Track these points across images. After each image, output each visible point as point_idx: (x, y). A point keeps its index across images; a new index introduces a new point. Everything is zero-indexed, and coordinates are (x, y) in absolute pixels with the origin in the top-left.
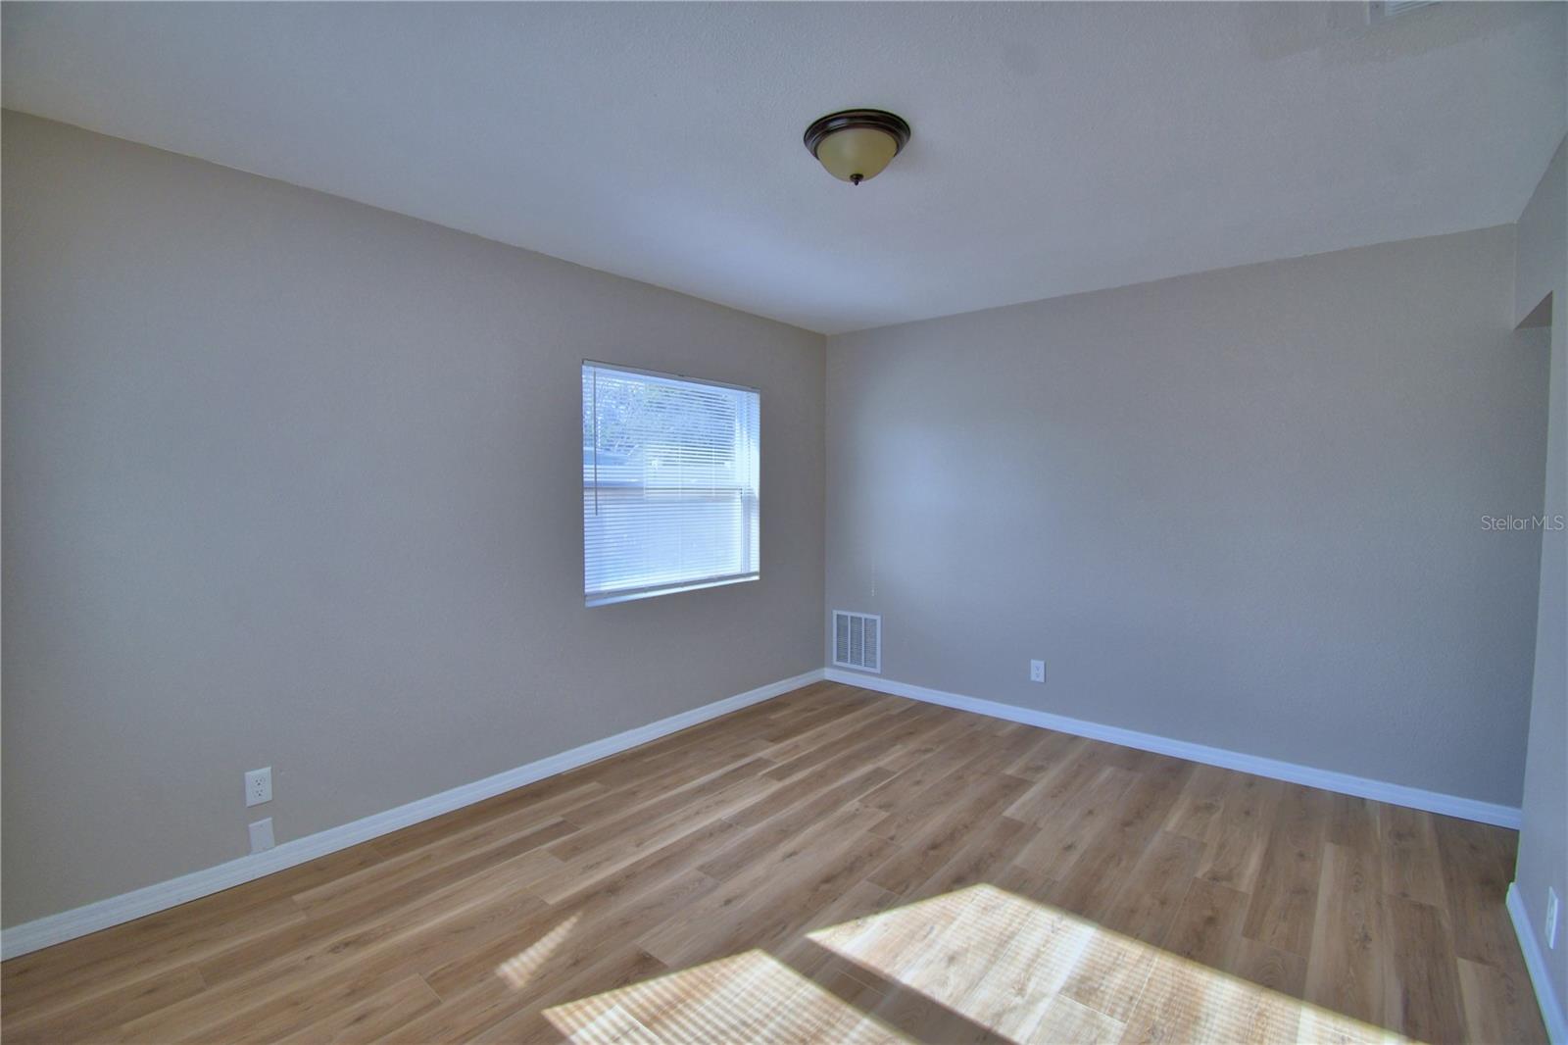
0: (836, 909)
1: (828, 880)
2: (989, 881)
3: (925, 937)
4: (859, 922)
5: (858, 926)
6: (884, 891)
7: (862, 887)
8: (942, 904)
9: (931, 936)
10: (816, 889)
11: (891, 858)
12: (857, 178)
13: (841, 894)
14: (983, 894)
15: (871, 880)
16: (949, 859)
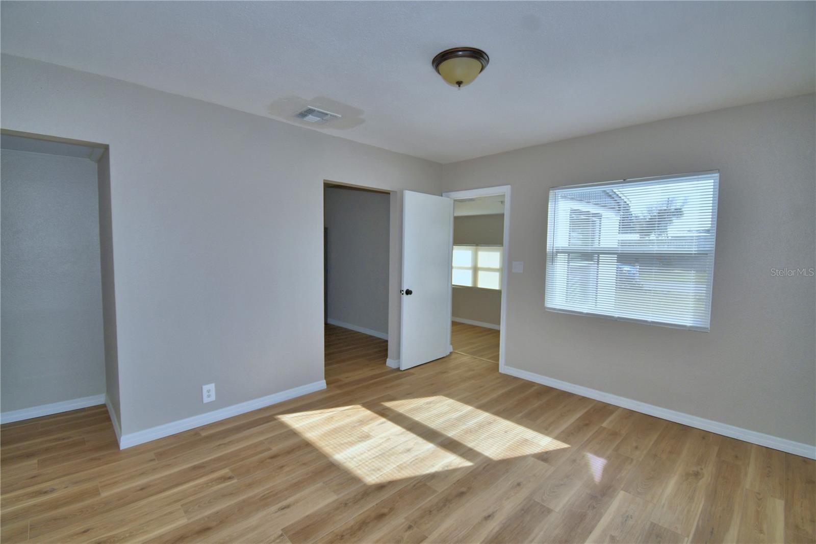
0: (458, 476)
1: (462, 494)
2: (365, 485)
3: (416, 459)
4: (446, 469)
5: (447, 466)
6: (428, 484)
7: (441, 488)
8: (399, 474)
9: (414, 459)
10: (469, 488)
11: (417, 507)
12: (459, 83)
13: (454, 484)
14: (372, 479)
15: (435, 491)
16: (377, 504)
